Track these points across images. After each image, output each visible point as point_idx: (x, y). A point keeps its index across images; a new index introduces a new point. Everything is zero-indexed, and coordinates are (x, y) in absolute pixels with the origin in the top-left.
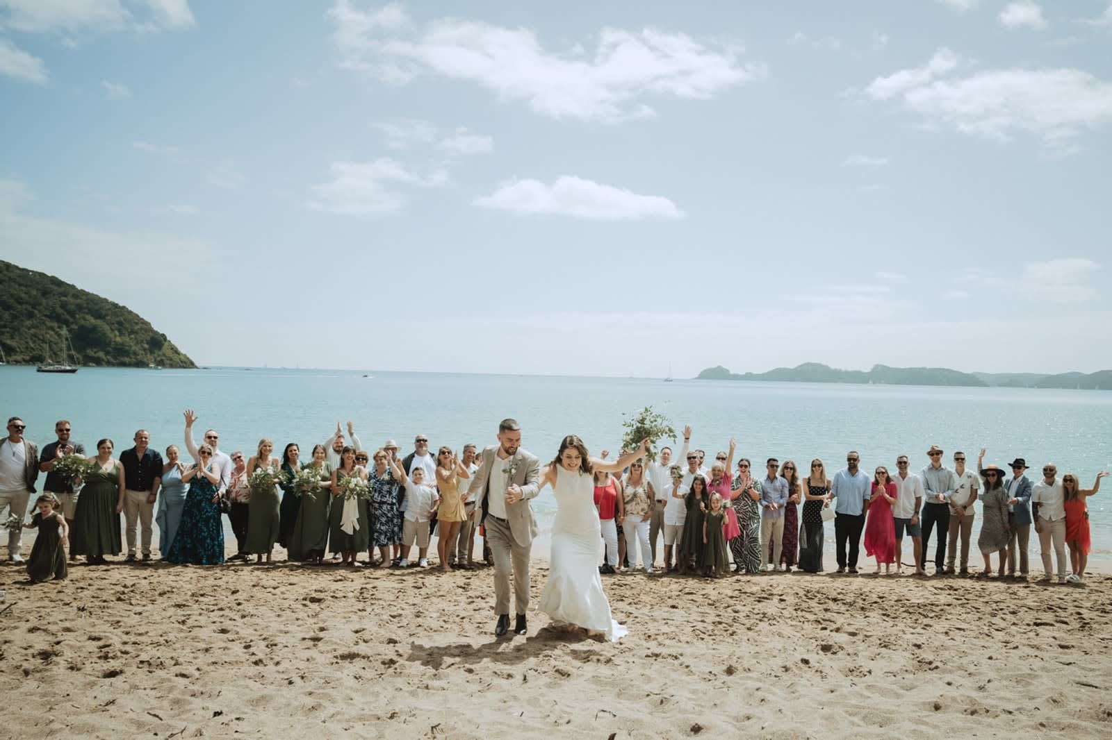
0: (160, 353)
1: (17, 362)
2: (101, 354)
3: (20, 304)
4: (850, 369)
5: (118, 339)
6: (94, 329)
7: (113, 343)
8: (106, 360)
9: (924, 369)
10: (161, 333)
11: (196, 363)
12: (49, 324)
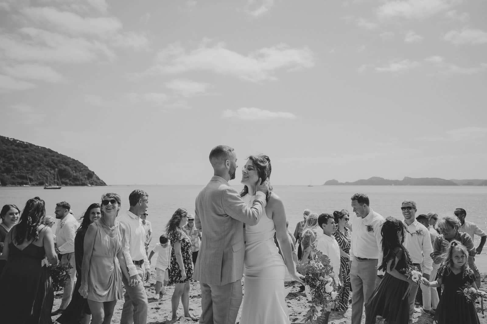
0: (92, 179)
1: (33, 185)
2: (67, 181)
3: (36, 160)
4: (393, 179)
5: (75, 174)
6: (65, 170)
7: (72, 176)
8: (69, 183)
9: (428, 178)
10: (92, 171)
11: (107, 184)
12: (47, 168)
